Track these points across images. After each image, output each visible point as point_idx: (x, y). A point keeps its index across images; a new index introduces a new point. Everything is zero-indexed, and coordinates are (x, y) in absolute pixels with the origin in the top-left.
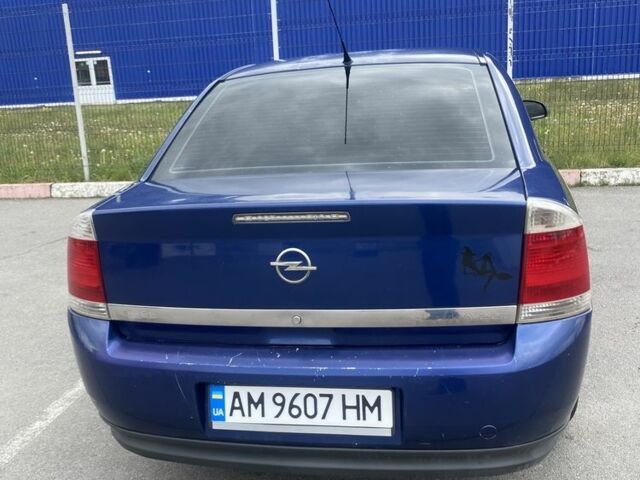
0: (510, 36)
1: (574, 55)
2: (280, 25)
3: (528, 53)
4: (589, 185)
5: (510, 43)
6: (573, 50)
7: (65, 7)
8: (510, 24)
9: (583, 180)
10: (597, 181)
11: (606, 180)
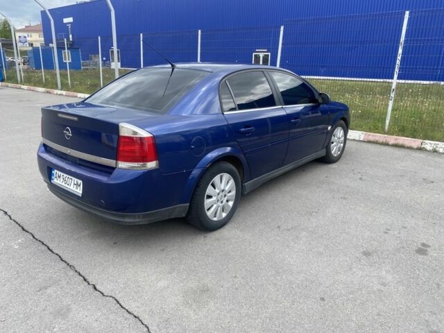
0: (399, 58)
1: (437, 72)
2: (283, 44)
3: (409, 68)
4: (426, 150)
5: (398, 62)
6: (437, 69)
7: (200, 31)
8: (400, 51)
9: (422, 146)
10: (431, 148)
11: (437, 149)
